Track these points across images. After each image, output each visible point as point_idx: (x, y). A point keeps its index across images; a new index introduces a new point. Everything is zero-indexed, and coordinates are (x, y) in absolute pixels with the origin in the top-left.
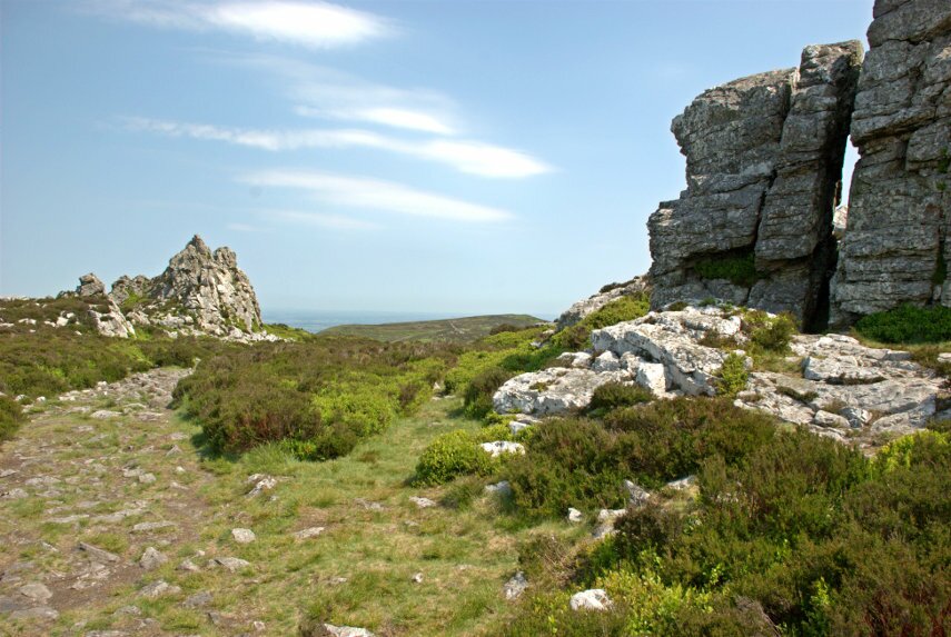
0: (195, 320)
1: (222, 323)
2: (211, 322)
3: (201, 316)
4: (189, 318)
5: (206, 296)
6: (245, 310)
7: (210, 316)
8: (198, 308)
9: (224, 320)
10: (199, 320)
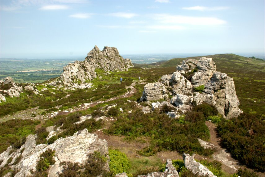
0: (62, 82)
1: (71, 82)
2: (67, 82)
3: (64, 81)
4: (60, 82)
5: (66, 74)
6: (82, 77)
7: (67, 80)
8: (63, 78)
9: (72, 81)
10: (63, 82)
